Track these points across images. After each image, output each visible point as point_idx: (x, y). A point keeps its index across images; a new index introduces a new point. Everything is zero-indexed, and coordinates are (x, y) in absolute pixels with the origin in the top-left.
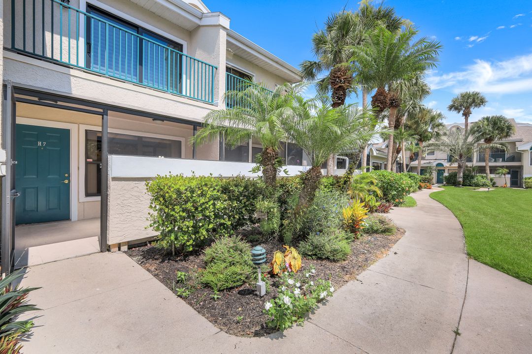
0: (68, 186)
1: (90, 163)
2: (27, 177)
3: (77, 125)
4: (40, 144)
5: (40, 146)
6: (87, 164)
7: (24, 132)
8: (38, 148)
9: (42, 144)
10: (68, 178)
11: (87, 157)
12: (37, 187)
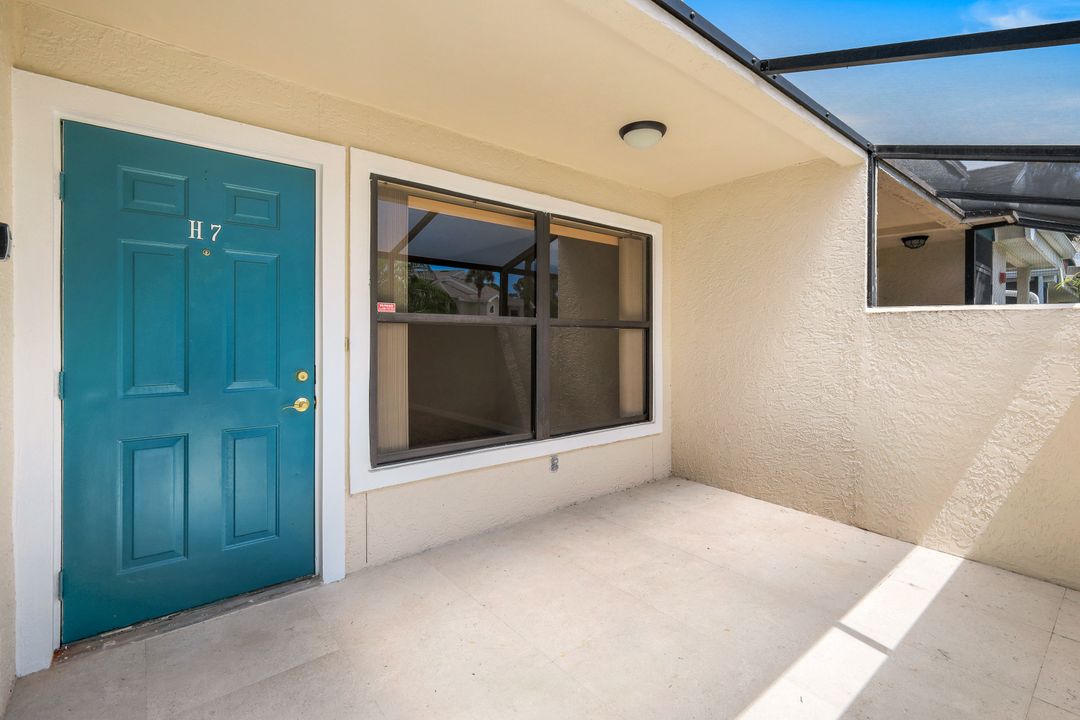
0: (308, 422)
1: (389, 320)
2: (141, 391)
3: (342, 149)
4: (196, 230)
5: (195, 240)
6: (377, 321)
7: (126, 169)
8: (186, 251)
9: (207, 232)
10: (310, 389)
11: (377, 296)
12: (186, 438)
